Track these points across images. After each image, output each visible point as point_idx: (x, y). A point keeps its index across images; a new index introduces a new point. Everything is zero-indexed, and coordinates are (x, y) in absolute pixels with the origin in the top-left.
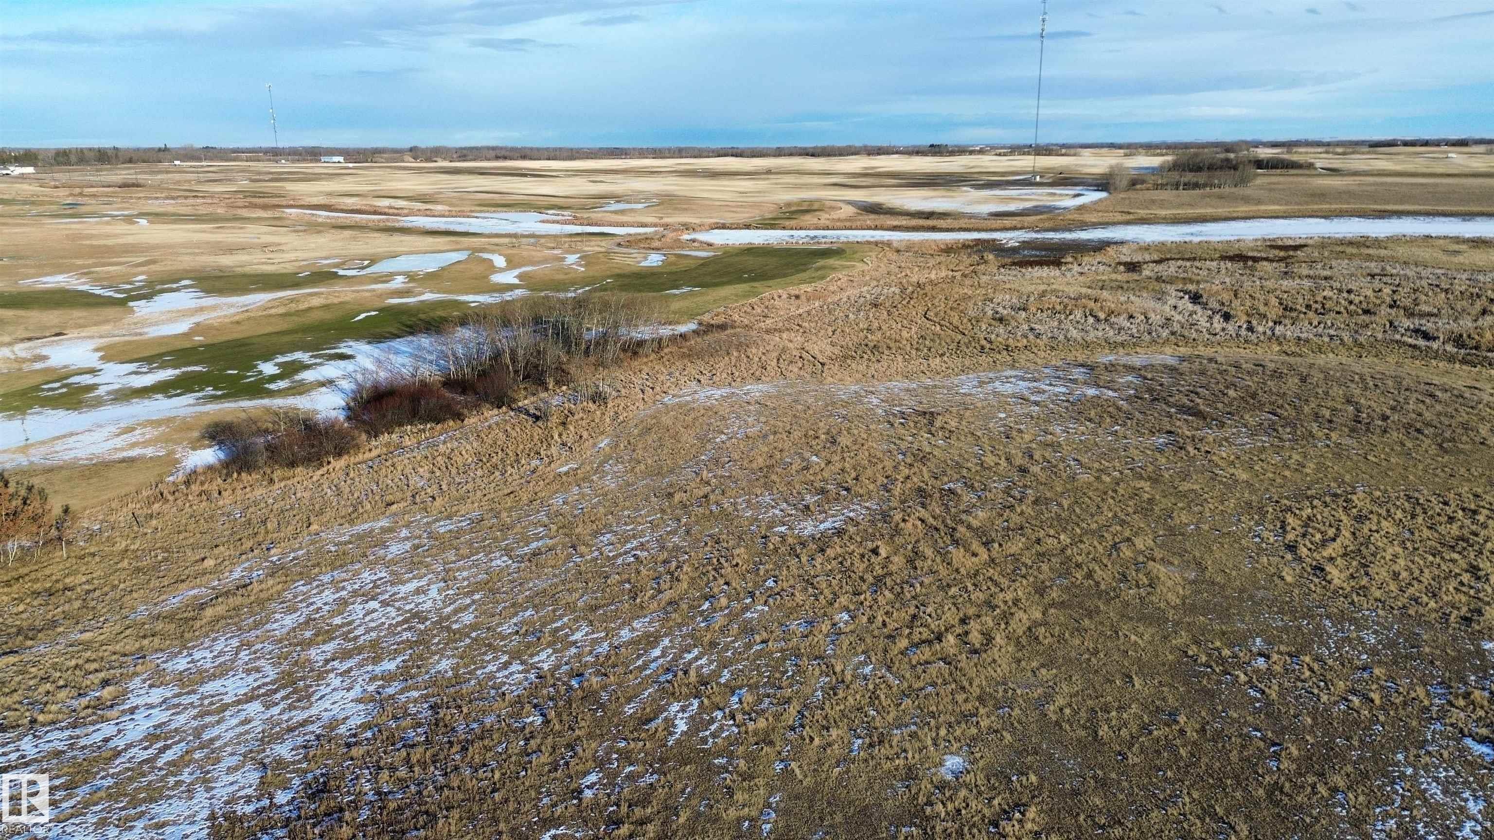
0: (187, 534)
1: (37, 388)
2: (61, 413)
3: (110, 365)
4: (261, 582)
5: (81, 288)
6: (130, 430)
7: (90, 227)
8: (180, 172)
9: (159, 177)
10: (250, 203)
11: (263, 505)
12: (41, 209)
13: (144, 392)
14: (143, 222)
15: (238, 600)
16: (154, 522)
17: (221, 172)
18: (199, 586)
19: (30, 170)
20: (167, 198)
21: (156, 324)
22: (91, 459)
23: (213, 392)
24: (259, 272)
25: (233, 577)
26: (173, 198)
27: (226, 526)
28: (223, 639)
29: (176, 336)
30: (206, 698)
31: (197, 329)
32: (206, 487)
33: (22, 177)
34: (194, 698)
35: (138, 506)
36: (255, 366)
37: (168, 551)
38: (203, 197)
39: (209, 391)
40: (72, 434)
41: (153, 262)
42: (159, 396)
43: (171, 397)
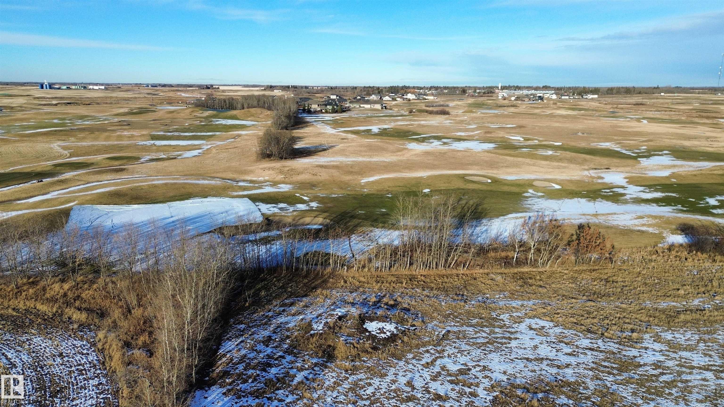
0: (669, 275)
1: (600, 190)
2: (610, 203)
3: (631, 186)
4: (710, 311)
5: (616, 149)
6: (641, 217)
7: (621, 123)
8: (663, 99)
9: (653, 101)
10: (699, 115)
11: (709, 271)
12: (600, 113)
13: (647, 201)
14: (645, 122)
15: (698, 316)
16: (653, 264)
17: (685, 99)
18: (676, 302)
19: (596, 96)
20: (656, 111)
21: (652, 170)
22: (625, 227)
23: (682, 208)
24: (705, 151)
25: (694, 304)
26: (659, 111)
27: (690, 276)
28: (690, 332)
29: (662, 177)
30: (683, 358)
31: (673, 175)
32: (679, 254)
33: (592, 99)
34: (677, 356)
35: (645, 254)
36: (705, 199)
37: (659, 280)
38: (674, 111)
39: (679, 207)
40: (615, 214)
41: (651, 141)
42: (654, 205)
43: (660, 206)
